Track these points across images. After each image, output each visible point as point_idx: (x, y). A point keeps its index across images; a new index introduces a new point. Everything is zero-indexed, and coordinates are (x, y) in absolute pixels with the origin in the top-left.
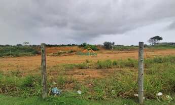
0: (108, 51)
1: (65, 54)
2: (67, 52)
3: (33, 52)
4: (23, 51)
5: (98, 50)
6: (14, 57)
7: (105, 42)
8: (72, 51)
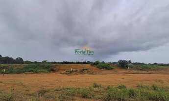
0: (124, 71)
1: (76, 72)
2: (79, 70)
3: (50, 69)
4: (42, 68)
5: (112, 69)
6: (34, 73)
7: (120, 61)
8: (84, 70)
